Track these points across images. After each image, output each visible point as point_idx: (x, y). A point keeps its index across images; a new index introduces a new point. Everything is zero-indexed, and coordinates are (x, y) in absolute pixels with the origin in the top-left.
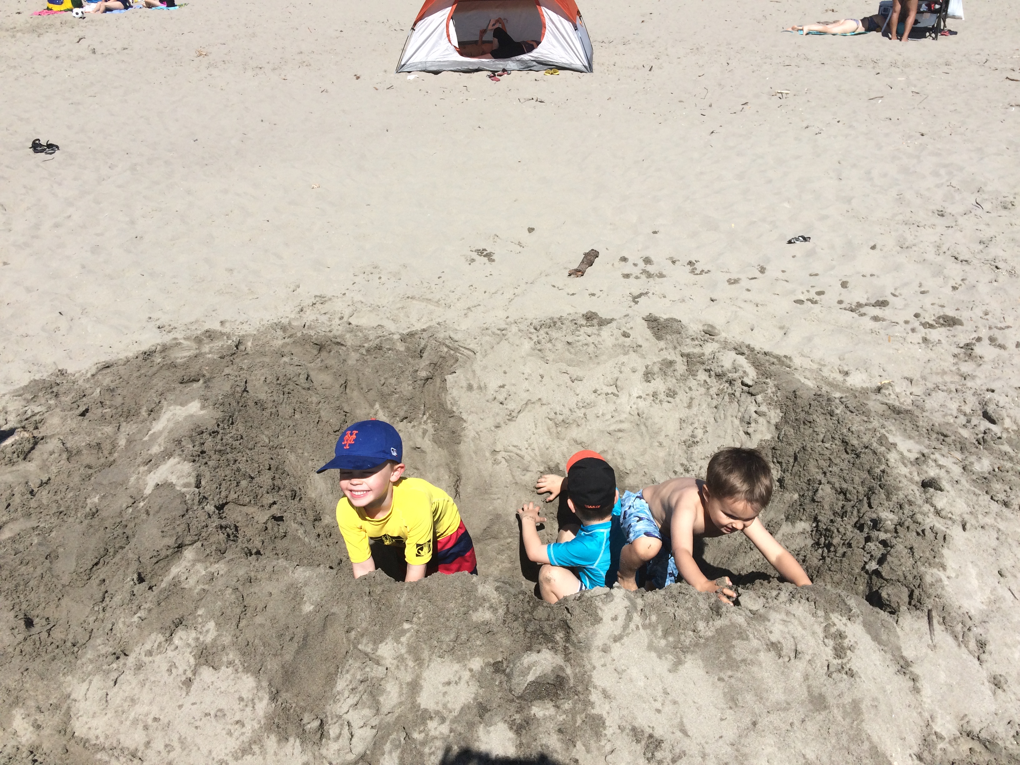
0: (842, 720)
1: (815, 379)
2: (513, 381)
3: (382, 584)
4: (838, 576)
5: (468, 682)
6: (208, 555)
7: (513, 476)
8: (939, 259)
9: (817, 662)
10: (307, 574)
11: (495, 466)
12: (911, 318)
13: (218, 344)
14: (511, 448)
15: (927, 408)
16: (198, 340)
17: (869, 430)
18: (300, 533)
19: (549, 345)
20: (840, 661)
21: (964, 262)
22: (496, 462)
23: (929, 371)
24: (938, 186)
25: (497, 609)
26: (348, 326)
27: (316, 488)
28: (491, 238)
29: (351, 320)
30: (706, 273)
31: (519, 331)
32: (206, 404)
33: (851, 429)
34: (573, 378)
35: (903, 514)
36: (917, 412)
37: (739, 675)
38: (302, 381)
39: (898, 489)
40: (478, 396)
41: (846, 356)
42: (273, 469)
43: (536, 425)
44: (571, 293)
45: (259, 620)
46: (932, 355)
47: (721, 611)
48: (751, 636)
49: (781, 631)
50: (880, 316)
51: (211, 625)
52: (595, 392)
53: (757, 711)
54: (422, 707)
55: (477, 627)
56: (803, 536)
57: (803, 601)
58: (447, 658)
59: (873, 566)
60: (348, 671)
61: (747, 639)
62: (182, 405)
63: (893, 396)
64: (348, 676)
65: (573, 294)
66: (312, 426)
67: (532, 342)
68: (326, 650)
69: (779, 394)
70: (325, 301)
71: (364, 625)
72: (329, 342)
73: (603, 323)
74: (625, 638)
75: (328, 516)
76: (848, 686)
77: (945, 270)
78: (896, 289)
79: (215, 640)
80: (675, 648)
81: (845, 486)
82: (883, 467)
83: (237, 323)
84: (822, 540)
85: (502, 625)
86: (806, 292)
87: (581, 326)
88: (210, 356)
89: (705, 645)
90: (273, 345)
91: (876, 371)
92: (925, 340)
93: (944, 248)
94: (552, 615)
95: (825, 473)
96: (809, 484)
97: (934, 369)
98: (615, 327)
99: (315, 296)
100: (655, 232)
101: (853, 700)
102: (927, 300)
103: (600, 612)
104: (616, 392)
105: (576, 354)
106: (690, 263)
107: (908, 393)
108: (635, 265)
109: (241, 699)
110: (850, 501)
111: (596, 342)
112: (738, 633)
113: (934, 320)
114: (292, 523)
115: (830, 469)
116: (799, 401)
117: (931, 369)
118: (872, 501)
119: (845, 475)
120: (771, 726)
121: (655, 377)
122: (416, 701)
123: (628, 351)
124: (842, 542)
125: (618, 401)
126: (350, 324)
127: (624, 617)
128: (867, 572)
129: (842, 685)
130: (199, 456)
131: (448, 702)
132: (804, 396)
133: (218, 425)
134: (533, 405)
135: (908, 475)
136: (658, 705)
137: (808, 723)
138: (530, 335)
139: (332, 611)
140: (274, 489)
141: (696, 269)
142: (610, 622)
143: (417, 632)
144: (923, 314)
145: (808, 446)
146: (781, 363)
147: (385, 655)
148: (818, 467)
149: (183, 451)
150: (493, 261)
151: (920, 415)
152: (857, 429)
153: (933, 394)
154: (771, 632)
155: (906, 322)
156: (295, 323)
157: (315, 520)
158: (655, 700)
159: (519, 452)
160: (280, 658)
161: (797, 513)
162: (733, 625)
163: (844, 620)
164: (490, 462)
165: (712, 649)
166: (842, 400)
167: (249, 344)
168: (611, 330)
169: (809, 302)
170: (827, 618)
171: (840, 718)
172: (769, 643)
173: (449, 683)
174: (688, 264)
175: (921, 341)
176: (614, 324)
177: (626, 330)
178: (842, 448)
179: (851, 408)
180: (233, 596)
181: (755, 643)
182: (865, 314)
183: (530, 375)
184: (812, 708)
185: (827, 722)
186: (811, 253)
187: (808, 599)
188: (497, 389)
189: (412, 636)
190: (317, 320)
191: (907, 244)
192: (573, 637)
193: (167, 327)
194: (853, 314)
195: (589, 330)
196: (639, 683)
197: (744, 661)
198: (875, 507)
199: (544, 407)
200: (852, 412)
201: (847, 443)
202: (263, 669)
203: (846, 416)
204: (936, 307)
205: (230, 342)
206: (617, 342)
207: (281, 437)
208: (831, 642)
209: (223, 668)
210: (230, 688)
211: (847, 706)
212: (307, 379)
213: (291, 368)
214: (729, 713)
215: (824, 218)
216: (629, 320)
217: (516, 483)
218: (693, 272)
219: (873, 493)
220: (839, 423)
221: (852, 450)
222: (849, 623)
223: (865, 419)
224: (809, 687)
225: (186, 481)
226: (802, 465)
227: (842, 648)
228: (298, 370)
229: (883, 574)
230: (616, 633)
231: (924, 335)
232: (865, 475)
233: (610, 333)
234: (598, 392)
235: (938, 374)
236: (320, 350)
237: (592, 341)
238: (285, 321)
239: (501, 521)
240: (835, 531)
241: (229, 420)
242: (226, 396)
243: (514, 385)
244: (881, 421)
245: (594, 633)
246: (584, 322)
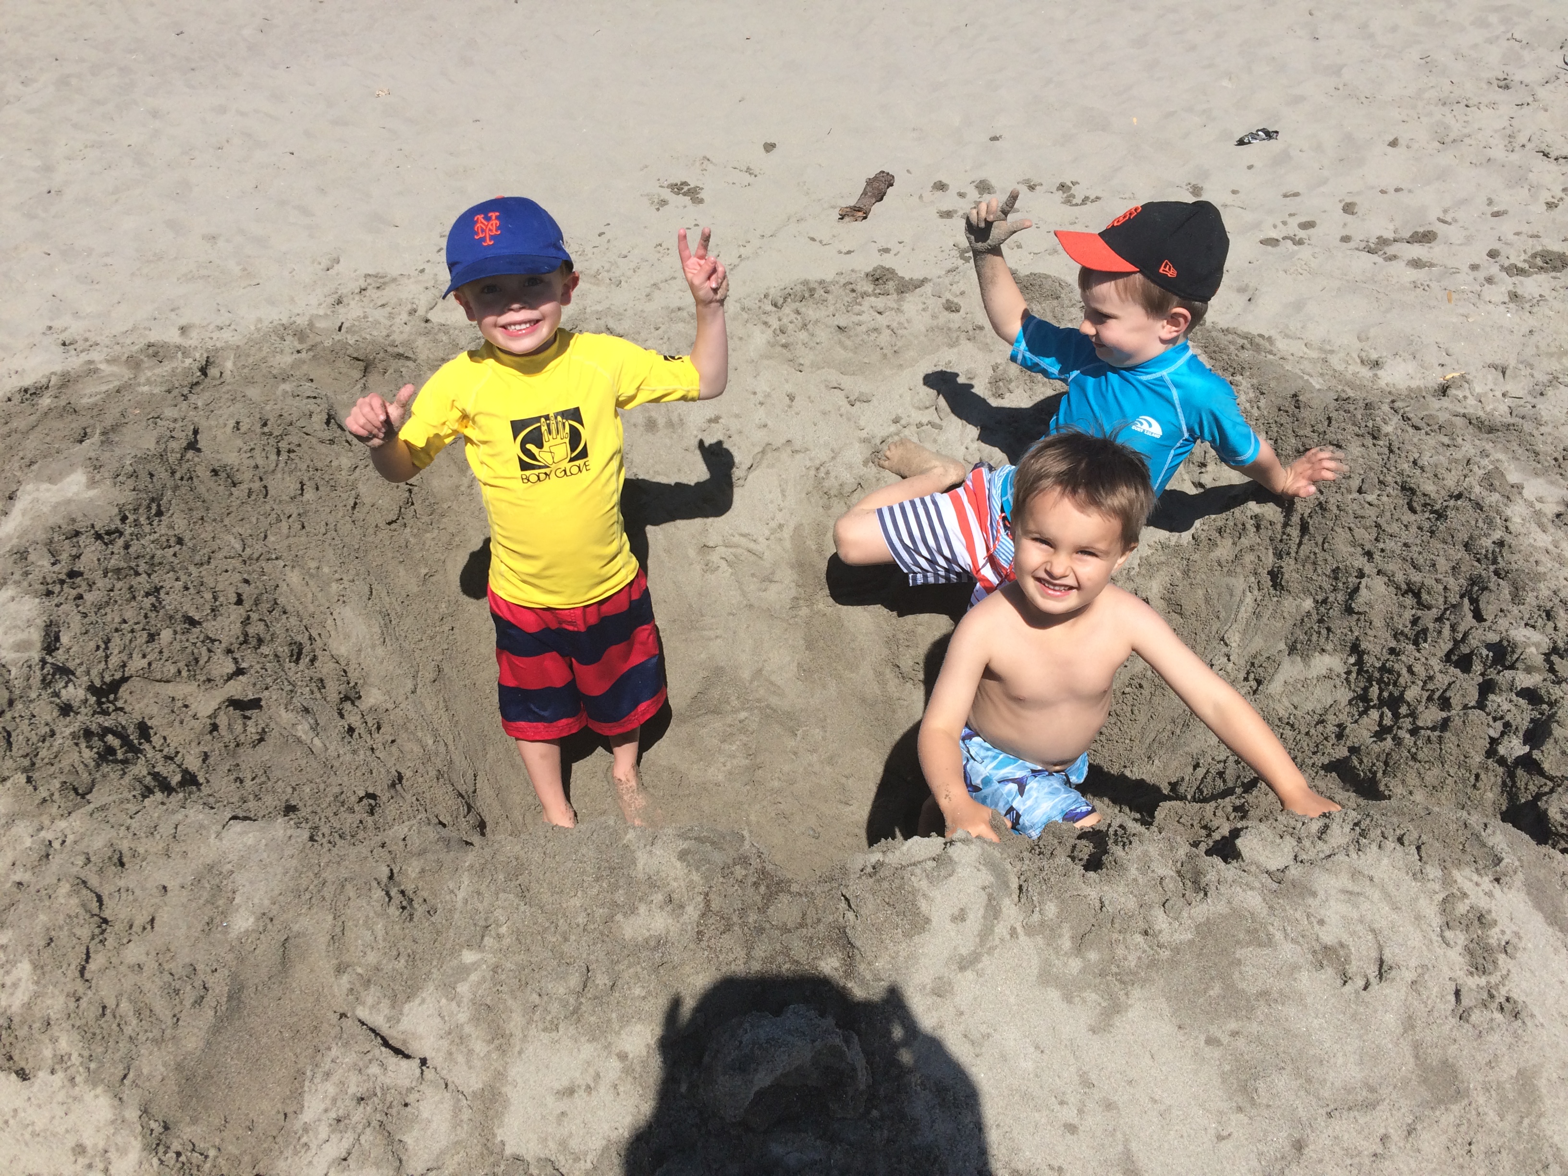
0: (1497, 1119)
1: (1322, 375)
2: (736, 410)
3: (422, 853)
4: (1436, 771)
5: (615, 1087)
6: (44, 800)
7: (744, 594)
8: (1514, 157)
9: (1430, 984)
10: (250, 839)
11: (708, 576)
12: (1481, 257)
13: (165, 369)
14: (737, 539)
15: (1544, 419)
16: (133, 362)
17: (1456, 461)
18: (303, 730)
19: (803, 335)
20: (1483, 981)
21: (1561, 161)
22: (709, 568)
23: (1534, 351)
24: (1490, 41)
25: (682, 907)
26: (423, 325)
27: (347, 636)
28: (698, 164)
29: (430, 316)
30: (1093, 201)
31: (743, 309)
32: (98, 477)
33: (1420, 463)
34: (852, 398)
35: (1555, 629)
36: (1528, 427)
37: (1254, 1027)
38: (317, 427)
39: (1539, 577)
40: (668, 441)
41: (1372, 332)
42: (247, 605)
43: (783, 492)
44: (845, 250)
45: (134, 953)
46: (1532, 322)
47: (1204, 881)
48: (1279, 936)
49: (1343, 917)
50: (1424, 260)
51: (24, 969)
52: (896, 421)
53: (1301, 1112)
54: (508, 1151)
55: (634, 950)
56: (1329, 684)
57: (1390, 844)
58: (567, 1030)
59: (1514, 747)
60: (328, 1075)
61: (1270, 942)
62: (51, 480)
63: (1471, 401)
64: (330, 1088)
65: (849, 252)
66: (341, 514)
67: (770, 332)
68: (292, 1013)
69: (1263, 403)
70: (385, 283)
71: (372, 958)
72: (382, 354)
73: (906, 287)
74: (985, 959)
75: (375, 691)
76: (1508, 1039)
77: (1531, 174)
78: (1445, 211)
79: (28, 1006)
80: (1102, 974)
81: (1416, 578)
82: (1497, 535)
83: (211, 327)
84: (1374, 691)
85: (692, 946)
86: (1280, 225)
87: (864, 295)
88: (146, 389)
89: (1173, 963)
90: (275, 364)
91: (1432, 357)
92: (1514, 296)
93: (1522, 139)
94: (811, 913)
95: (1369, 555)
96: (1336, 578)
97: (1543, 345)
98: (929, 293)
99: (367, 276)
100: (995, 139)
101: (1519, 1071)
102: (1506, 227)
103: (923, 905)
104: (937, 421)
105: (855, 350)
106: (1062, 187)
107: (1499, 394)
108: (961, 195)
109: (80, 1149)
110: (1429, 608)
111: (894, 325)
112: (1248, 932)
113: (1525, 261)
114: (282, 711)
115: (1381, 545)
116: (1305, 413)
117: (1537, 347)
118: (1482, 605)
119: (1415, 556)
120: (1337, 1149)
121: (1012, 386)
122: (494, 1135)
123: (958, 337)
124: (1426, 694)
125: (942, 438)
126: (427, 321)
127: (981, 912)
128: (1502, 761)
129: (1495, 1038)
130: (62, 582)
131: (571, 1135)
132: (1315, 403)
133: (124, 519)
134: (776, 454)
135: (1551, 547)
136: (1069, 1114)
137: (1426, 1136)
138: (764, 318)
139: (296, 928)
140: (245, 642)
141: (1074, 196)
142: (949, 926)
143: (495, 969)
144: (1504, 250)
145: (1332, 500)
146: (1257, 348)
147: (421, 1030)
148: (1354, 543)
149: (27, 574)
150: (701, 201)
151: (1535, 432)
152: (1432, 461)
153: (1550, 392)
154: (1321, 922)
155: (1474, 267)
156: (320, 325)
157: (346, 698)
158: (1062, 1103)
159: (752, 546)
160: (171, 1047)
161: (1315, 638)
162: (1237, 914)
163: (1486, 882)
164: (698, 568)
165: (1190, 970)
166: (1396, 405)
167: (229, 365)
168: (923, 299)
169: (1289, 242)
170: (1447, 881)
171: (1492, 1116)
172: (1317, 947)
173: (570, 1091)
174: (1058, 189)
175: (1507, 299)
176: (928, 288)
177: (951, 298)
178: (1402, 502)
179: (1416, 421)
180: (74, 901)
181: (1288, 951)
182: (1395, 257)
183: (768, 395)
184: (1427, 1095)
185: (1463, 1129)
186: (1283, 159)
187: (1400, 840)
188: (706, 425)
189: (484, 979)
190: (365, 317)
191: (1453, 136)
192: (862, 967)
193: (80, 345)
194: (1375, 258)
195: (880, 302)
196: (1023, 1065)
197: (1264, 994)
198: (1490, 618)
199: (798, 456)
200: (1417, 428)
201: (1413, 491)
202: (131, 1076)
203: (1407, 437)
204: (1523, 237)
205: (188, 361)
206: (935, 323)
207: (271, 538)
208: (1459, 938)
209: (41, 1074)
210: (56, 1122)
211: (1508, 1086)
212: (328, 423)
213: (296, 402)
214: (1236, 1123)
215: (1297, 100)
216: (957, 279)
217: (751, 606)
218: (1068, 201)
219: (1485, 588)
220: (1391, 451)
221: (1425, 505)
222: (1497, 890)
223: (1446, 440)
224: (1417, 1046)
225: (22, 636)
226: (1320, 542)
227: (1488, 949)
228: (311, 406)
229: (1546, 766)
230: (964, 951)
231: (1511, 288)
232: (1458, 553)
233: (921, 306)
234: (903, 422)
235: (1551, 355)
236: (366, 371)
237: (885, 323)
238: (302, 321)
239: (724, 679)
240: (1404, 671)
241: (149, 508)
242: (145, 459)
243: (737, 416)
244: (1477, 442)
245: (912, 957)
246: (869, 287)
